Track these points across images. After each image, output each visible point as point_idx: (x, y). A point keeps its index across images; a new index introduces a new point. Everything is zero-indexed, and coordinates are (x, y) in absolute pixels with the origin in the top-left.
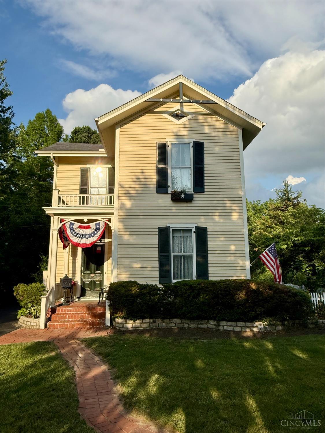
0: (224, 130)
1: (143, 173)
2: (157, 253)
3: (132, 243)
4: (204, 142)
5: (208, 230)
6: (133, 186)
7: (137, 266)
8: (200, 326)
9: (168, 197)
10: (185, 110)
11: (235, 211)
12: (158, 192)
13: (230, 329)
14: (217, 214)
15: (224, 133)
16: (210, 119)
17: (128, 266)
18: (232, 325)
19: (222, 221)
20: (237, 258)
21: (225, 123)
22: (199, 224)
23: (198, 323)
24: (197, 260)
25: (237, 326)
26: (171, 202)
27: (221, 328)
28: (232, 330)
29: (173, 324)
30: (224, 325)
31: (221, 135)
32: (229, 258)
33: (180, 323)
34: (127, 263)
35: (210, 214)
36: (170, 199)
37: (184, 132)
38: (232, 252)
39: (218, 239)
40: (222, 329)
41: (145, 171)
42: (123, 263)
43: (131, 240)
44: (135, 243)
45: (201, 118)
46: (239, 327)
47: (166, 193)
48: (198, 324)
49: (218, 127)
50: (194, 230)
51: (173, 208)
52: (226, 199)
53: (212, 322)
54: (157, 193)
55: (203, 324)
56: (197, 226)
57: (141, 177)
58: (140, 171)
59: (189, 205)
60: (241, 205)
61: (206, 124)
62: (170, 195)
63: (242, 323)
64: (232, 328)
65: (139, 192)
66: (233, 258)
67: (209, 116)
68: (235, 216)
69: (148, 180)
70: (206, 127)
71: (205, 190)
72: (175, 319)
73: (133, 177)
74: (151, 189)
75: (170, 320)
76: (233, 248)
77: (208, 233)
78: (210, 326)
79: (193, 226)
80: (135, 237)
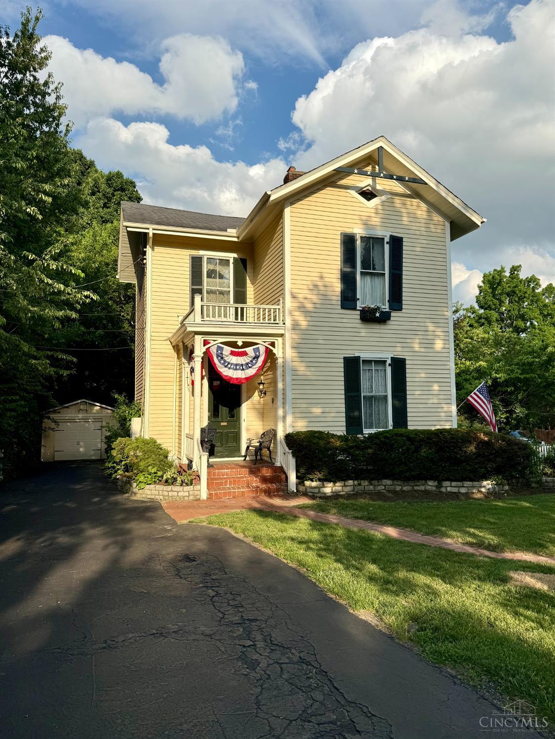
0: (427, 222)
1: (321, 277)
2: (343, 392)
3: (310, 378)
4: (402, 238)
5: (407, 362)
6: (309, 296)
7: (317, 411)
8: (416, 488)
9: (356, 315)
10: (378, 187)
11: (439, 337)
12: (343, 307)
13: (455, 490)
14: (417, 341)
15: (427, 225)
16: (409, 203)
17: (305, 410)
18: (457, 485)
19: (423, 350)
20: (442, 401)
21: (428, 212)
22: (395, 353)
23: (413, 484)
24: (394, 403)
25: (463, 487)
26: (359, 321)
27: (443, 490)
28: (457, 491)
29: (381, 486)
30: (447, 485)
31: (422, 229)
32: (431, 401)
33: (391, 485)
34: (304, 406)
35: (409, 341)
36: (359, 317)
37: (376, 221)
38: (435, 393)
39: (417, 375)
40: (445, 491)
41: (325, 275)
42: (298, 405)
43: (309, 373)
44: (314, 378)
45: (398, 201)
46: (465, 488)
47: (355, 309)
48: (413, 486)
49: (419, 216)
50: (389, 361)
51: (362, 330)
52: (428, 320)
53: (431, 483)
54: (341, 308)
55: (419, 486)
56: (393, 356)
57: (320, 284)
58: (318, 275)
59: (383, 327)
60: (446, 329)
61: (403, 210)
62: (359, 313)
63: (468, 482)
64: (458, 489)
65: (318, 306)
66: (435, 401)
67: (409, 199)
68: (439, 345)
69: (329, 289)
70: (404, 215)
71: (404, 307)
72: (385, 480)
73: (309, 283)
74: (334, 302)
75: (378, 482)
76: (436, 387)
77: (407, 366)
78: (428, 488)
79: (388, 356)
80: (313, 369)
